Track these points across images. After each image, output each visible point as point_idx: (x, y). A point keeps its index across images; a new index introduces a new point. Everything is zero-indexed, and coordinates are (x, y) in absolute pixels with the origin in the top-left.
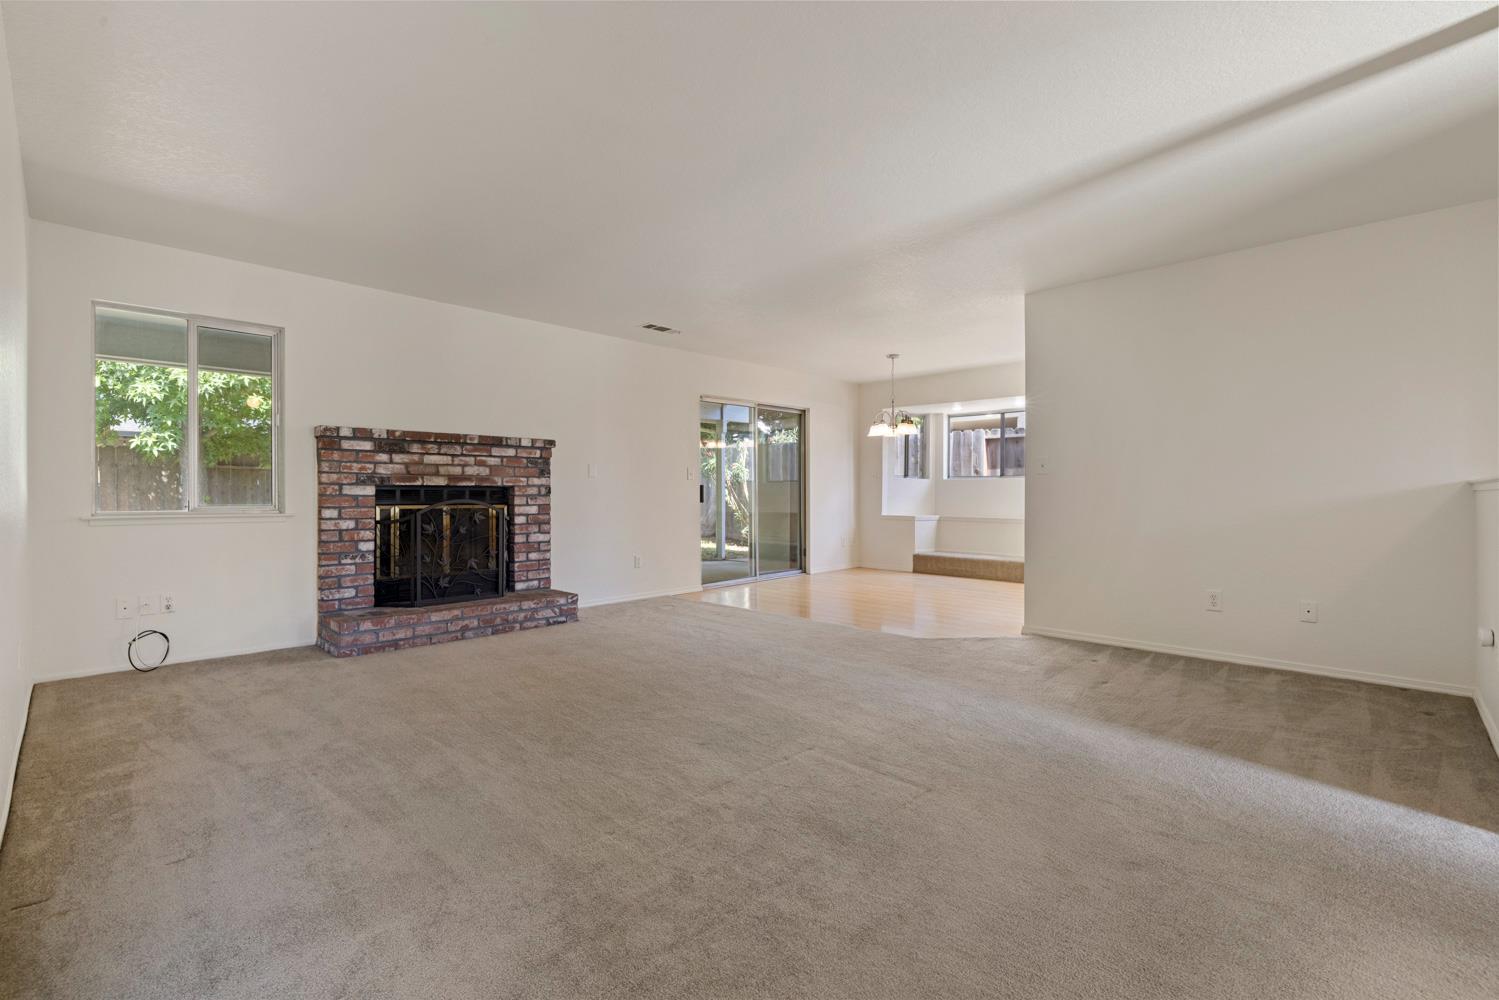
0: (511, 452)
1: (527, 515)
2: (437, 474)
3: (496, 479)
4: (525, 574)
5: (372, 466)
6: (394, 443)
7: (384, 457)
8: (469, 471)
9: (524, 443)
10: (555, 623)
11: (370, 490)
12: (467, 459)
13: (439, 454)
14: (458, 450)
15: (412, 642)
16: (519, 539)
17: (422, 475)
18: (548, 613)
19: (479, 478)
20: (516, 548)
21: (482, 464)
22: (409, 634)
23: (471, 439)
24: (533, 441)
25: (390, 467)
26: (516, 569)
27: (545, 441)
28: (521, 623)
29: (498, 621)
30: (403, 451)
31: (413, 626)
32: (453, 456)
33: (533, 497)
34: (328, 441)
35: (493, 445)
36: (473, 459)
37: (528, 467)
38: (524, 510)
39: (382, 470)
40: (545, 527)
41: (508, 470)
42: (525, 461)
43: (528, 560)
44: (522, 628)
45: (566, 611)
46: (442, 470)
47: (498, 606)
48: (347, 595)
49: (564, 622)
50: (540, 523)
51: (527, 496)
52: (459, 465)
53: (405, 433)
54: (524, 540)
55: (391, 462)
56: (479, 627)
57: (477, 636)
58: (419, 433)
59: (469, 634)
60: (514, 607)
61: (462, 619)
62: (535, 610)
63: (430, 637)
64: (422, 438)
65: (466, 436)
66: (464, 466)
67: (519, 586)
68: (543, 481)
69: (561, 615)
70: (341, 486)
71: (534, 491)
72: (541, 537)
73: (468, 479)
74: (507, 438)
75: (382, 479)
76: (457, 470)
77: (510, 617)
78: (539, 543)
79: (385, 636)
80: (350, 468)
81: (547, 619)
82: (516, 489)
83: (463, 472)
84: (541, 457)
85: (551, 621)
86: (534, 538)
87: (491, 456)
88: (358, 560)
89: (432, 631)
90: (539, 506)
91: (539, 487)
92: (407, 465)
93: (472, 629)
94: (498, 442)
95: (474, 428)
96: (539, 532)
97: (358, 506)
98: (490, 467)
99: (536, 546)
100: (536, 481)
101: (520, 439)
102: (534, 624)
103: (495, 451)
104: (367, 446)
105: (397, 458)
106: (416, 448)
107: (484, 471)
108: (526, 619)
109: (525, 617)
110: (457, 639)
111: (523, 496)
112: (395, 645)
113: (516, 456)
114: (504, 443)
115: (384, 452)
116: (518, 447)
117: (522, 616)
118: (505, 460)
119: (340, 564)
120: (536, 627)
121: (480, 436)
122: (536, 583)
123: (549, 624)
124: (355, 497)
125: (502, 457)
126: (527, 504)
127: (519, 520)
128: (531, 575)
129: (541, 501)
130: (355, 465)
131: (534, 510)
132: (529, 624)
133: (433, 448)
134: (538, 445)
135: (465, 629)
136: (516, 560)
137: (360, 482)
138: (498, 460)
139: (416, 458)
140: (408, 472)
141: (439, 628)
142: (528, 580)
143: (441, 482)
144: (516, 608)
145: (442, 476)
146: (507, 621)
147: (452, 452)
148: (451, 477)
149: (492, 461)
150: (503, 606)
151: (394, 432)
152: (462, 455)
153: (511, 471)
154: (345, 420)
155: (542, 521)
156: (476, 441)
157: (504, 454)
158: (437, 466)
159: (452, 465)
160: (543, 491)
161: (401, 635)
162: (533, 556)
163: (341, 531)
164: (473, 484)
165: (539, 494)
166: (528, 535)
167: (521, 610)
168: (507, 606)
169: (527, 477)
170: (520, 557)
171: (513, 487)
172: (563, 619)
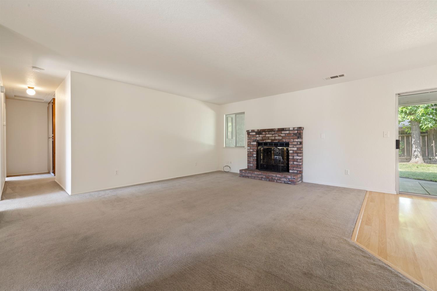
0: (288, 132)
1: (293, 150)
2: (269, 139)
3: (283, 140)
4: (293, 168)
5: (255, 138)
6: (259, 132)
7: (258, 136)
8: (276, 138)
9: (291, 129)
10: (287, 183)
11: (255, 143)
12: (276, 135)
13: (269, 134)
14: (273, 133)
15: (251, 177)
16: (290, 157)
17: (265, 139)
18: (285, 180)
19: (279, 140)
20: (290, 160)
21: (280, 136)
22: (251, 175)
23: (275, 130)
24: (294, 128)
25: (259, 138)
26: (290, 166)
27: (298, 128)
28: (276, 180)
29: (270, 178)
30: (261, 134)
31: (251, 174)
32: (272, 134)
33: (295, 145)
34: (248, 133)
35: (282, 131)
36: (277, 135)
37: (293, 136)
38: (292, 149)
39: (257, 139)
40: (300, 155)
41: (287, 137)
42: (292, 134)
43: (293, 164)
44: (277, 182)
45: (291, 181)
46: (270, 138)
47: (270, 174)
48: (251, 165)
49: (290, 184)
50: (297, 153)
51: (293, 145)
52: (274, 137)
53: (261, 130)
54: (292, 158)
55: (259, 137)
56: (265, 178)
57: (265, 180)
58: (264, 129)
59: (263, 179)
60: (275, 175)
61: (262, 175)
62: (281, 178)
63: (255, 177)
64: (264, 131)
65: (274, 129)
66: (275, 137)
67: (290, 171)
68: (299, 140)
69: (289, 181)
70: (250, 142)
71: (296, 143)
72: (298, 158)
73: (276, 140)
74: (285, 128)
75: (257, 141)
76: (273, 138)
77: (273, 178)
78: (297, 159)
79: (247, 175)
80: (252, 138)
81: (285, 181)
82: (290, 143)
83: (275, 138)
84: (297, 133)
85: (286, 182)
86: (295, 157)
87: (282, 134)
88: (253, 158)
89: (255, 176)
90: (297, 148)
91: (297, 142)
92: (262, 137)
93: (264, 178)
94: (283, 130)
95: (276, 126)
96: (297, 156)
97: (253, 147)
98: (282, 137)
99: (296, 160)
100: (296, 140)
101: (289, 128)
102: (280, 181)
103: (283, 132)
104: (254, 133)
105: (260, 136)
106: (264, 133)
107: (280, 138)
108: (278, 180)
109: (278, 179)
110: (260, 180)
111: (292, 145)
112: (248, 177)
113: (289, 133)
114: (285, 130)
115: (258, 135)
116: (289, 130)
117: (276, 178)
118: (286, 134)
119: (250, 159)
120: (281, 183)
121: (278, 129)
122: (296, 171)
123: (285, 183)
124: (253, 145)
125: (285, 134)
126: (293, 147)
127: (291, 152)
128: (294, 169)
129: (298, 146)
130: (253, 138)
131: (295, 149)
132: (279, 181)
133: (267, 133)
134: (295, 129)
135: (262, 178)
136: (290, 163)
137: (254, 141)
138: (284, 134)
139: (264, 135)
140: (262, 139)
141: (256, 176)
142: (293, 170)
143: (270, 141)
144: (275, 176)
145: (270, 139)
146: (272, 178)
147: (272, 133)
148: (272, 140)
149: (282, 135)
150: (271, 174)
151: (259, 130)
152: (274, 134)
153: (288, 137)
154: (250, 129)
155: (299, 151)
156: (277, 130)
157: (285, 133)
158: (269, 137)
159: (272, 137)
160: (299, 143)
161: (249, 175)
162: (295, 163)
163: (250, 152)
164: (277, 141)
165: (297, 144)
166: (293, 156)
167: (276, 177)
168: (273, 174)
169: (293, 139)
170: (291, 163)
171: (289, 142)
172: (290, 183)
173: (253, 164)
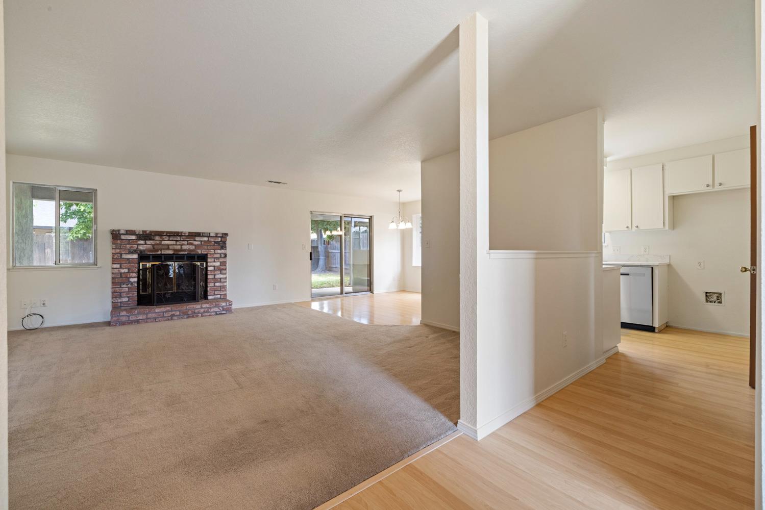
0: (206, 239)
1: (214, 266)
2: (168, 249)
3: (198, 251)
4: (213, 292)
5: (136, 246)
6: (146, 236)
7: (142, 242)
8: (184, 247)
9: (212, 235)
10: (220, 314)
11: (135, 256)
12: (183, 242)
13: (169, 240)
14: (179, 238)
15: (146, 320)
16: (209, 277)
17: (161, 250)
18: (216, 309)
19: (189, 250)
20: (208, 281)
21: (192, 244)
22: (145, 317)
23: (184, 233)
24: (216, 234)
25: (144, 246)
26: (209, 290)
27: (223, 234)
28: (202, 314)
29: (190, 312)
30: (150, 239)
31: (147, 314)
32: (176, 241)
33: (217, 258)
34: (116, 235)
35: (196, 236)
36: (186, 242)
37: (214, 245)
38: (212, 264)
39: (141, 248)
40: (224, 272)
41: (204, 247)
42: (213, 243)
43: (215, 286)
44: (202, 316)
45: (226, 308)
46: (171, 247)
47: (190, 306)
48: (124, 300)
49: (225, 313)
50: (221, 270)
51: (214, 258)
52: (179, 245)
53: (151, 232)
54: (213, 277)
55: (146, 244)
56: (180, 315)
57: (178, 319)
58: (159, 231)
59: (174, 318)
60: (198, 306)
61: (172, 311)
62: (210, 308)
63: (155, 319)
64: (160, 234)
65: (182, 232)
66: (181, 245)
67: (210, 297)
68: (223, 251)
69: (223, 310)
70: (121, 254)
71: (218, 256)
72: (222, 276)
73: (185, 250)
74: (203, 233)
75: (141, 251)
76: (179, 247)
77: (196, 311)
78: (221, 279)
79: (132, 318)
80: (126, 247)
81: (216, 312)
82: (209, 255)
83: (181, 248)
84: (221, 241)
85: (218, 313)
86: (217, 276)
87: (195, 241)
88: (129, 286)
89: (156, 316)
90: (221, 262)
91: (220, 254)
92: (153, 245)
93: (176, 316)
94: (198, 235)
95: (186, 229)
96: (221, 274)
97: (129, 263)
98: (195, 245)
99: (219, 280)
100: (219, 251)
101: (210, 233)
102: (209, 314)
103: (197, 239)
104: (134, 237)
105: (148, 242)
106: (157, 238)
107: (192, 247)
108: (204, 312)
109: (204, 311)
110: (169, 320)
111: (213, 258)
112: (138, 322)
113: (208, 241)
114: (201, 235)
115: (142, 240)
116: (209, 236)
117: (202, 310)
118: (203, 242)
119: (121, 287)
120: (210, 315)
121: (189, 233)
122: (219, 296)
123: (217, 314)
124: (128, 259)
125: (201, 241)
126: (214, 262)
127: (209, 268)
128: (216, 293)
129: (221, 260)
130: (128, 245)
131: (218, 264)
132: (206, 314)
133: (167, 238)
134: (219, 235)
135: (173, 316)
136: (209, 286)
137: (130, 253)
138: (200, 242)
139: (158, 242)
140: (154, 248)
141: (160, 315)
142: (215, 295)
143: (171, 252)
144: (199, 307)
145: (171, 249)
146: (195, 312)
147: (176, 239)
148: (175, 250)
149: (196, 243)
150: (192, 306)
151: (146, 231)
152: (181, 240)
153: (206, 247)
154: (122, 226)
155: (222, 268)
156: (187, 234)
157: (202, 240)
158: (168, 245)
159: (176, 245)
160: (223, 256)
161: (140, 317)
162: (217, 284)
163: (121, 273)
164: (186, 253)
165: (221, 257)
166: (215, 275)
167: (202, 308)
168: (195, 306)
169: (214, 250)
170: (210, 285)
171: (207, 254)
172: (225, 312)
173: (128, 297)
